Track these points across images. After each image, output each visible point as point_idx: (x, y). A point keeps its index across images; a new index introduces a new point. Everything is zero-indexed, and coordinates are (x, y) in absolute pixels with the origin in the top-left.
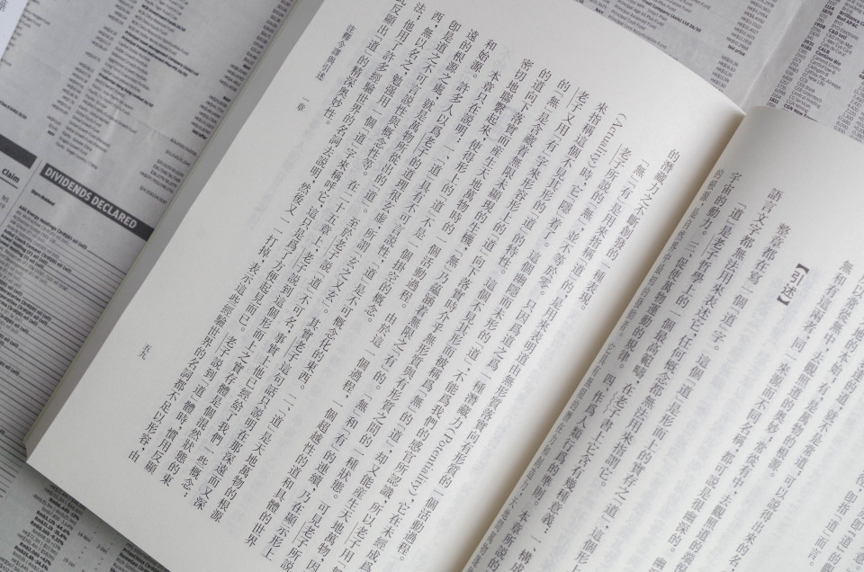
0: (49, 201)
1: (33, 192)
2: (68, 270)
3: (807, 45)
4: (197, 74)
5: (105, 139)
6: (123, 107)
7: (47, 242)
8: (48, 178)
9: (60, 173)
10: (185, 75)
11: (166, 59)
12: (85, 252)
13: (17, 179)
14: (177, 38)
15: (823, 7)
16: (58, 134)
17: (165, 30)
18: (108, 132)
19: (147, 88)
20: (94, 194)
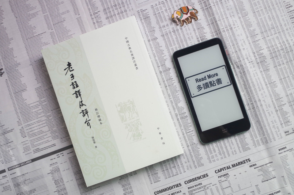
0: (14, 173)
1: (11, 174)
2: (30, 179)
3: (94, 23)
4: (14, 129)
5: (12, 154)
6: (9, 147)
7: (21, 179)
8: (10, 170)
9: (11, 167)
10: (12, 131)
11: (7, 132)
12: (29, 174)
13: (6, 176)
14: (5, 127)
15: (90, 16)
16: (4, 162)
17: (2, 128)
18: (11, 153)
19: (9, 140)
20: (20, 164)
